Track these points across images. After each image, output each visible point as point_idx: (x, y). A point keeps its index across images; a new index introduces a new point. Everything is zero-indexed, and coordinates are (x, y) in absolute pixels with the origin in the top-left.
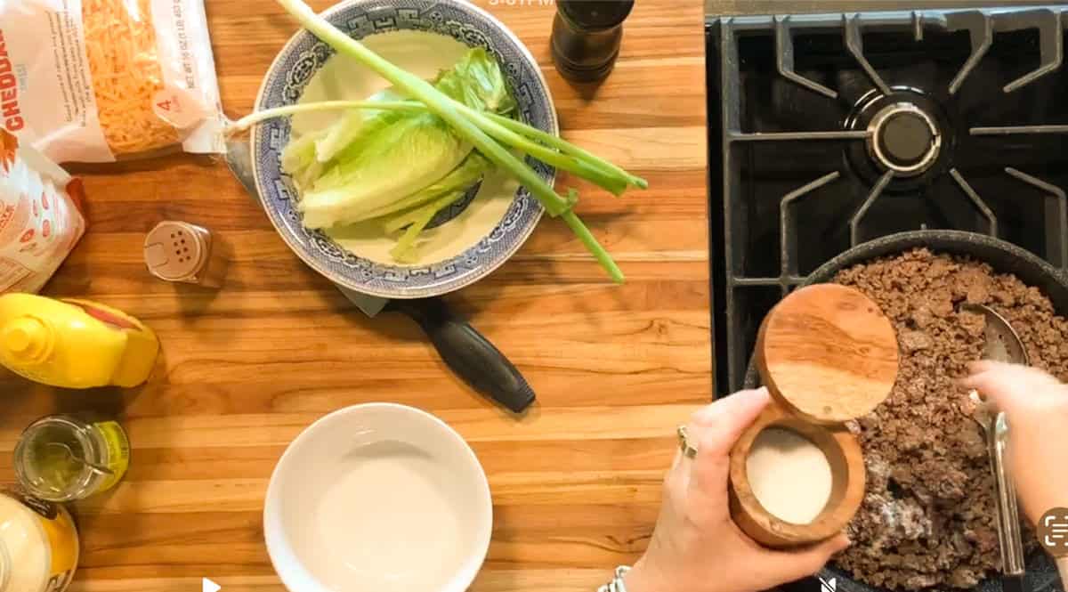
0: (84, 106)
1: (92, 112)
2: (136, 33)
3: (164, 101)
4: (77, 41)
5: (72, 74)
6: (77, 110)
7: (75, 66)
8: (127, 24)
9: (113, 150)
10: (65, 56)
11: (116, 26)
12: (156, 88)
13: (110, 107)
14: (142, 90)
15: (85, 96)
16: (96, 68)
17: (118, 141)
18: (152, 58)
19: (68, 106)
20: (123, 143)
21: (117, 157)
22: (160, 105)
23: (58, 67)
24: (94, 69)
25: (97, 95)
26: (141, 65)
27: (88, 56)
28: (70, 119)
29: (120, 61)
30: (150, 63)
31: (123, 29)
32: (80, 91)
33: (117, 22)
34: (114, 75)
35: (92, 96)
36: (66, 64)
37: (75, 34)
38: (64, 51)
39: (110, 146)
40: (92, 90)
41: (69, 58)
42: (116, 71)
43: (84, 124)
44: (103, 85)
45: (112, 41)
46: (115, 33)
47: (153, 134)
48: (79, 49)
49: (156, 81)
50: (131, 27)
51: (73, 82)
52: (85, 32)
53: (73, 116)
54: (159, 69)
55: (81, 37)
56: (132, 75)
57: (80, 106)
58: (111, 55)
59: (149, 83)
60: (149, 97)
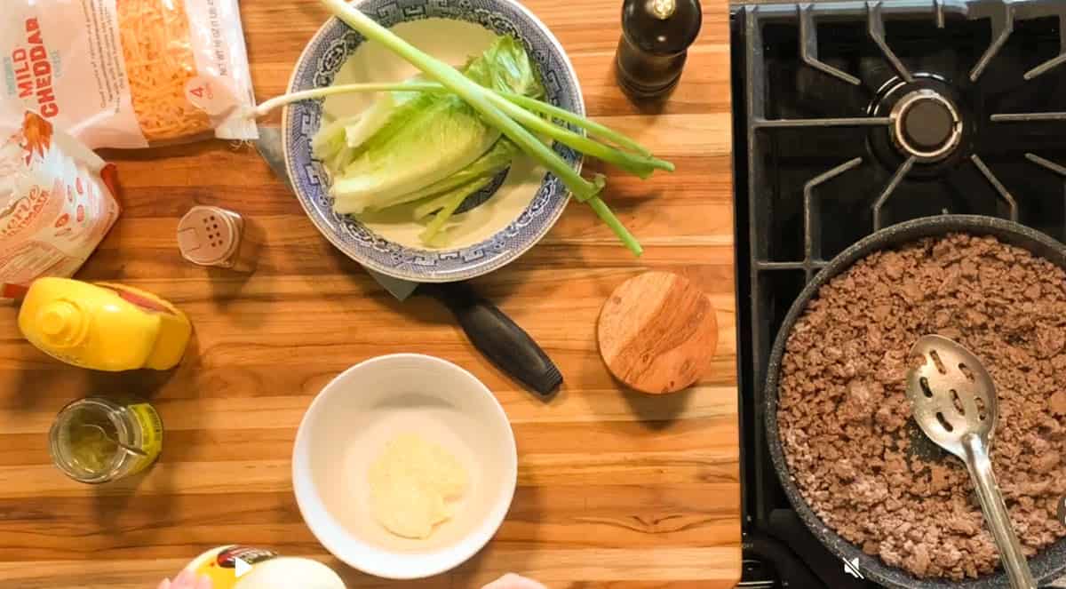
0: (118, 93)
1: (126, 97)
2: (168, 20)
3: (195, 88)
4: (111, 29)
5: (106, 60)
6: (111, 96)
7: (109, 54)
8: (160, 12)
9: (147, 136)
10: (99, 43)
11: (150, 14)
12: (189, 75)
13: (145, 93)
14: (175, 77)
15: (119, 84)
16: (130, 54)
17: (152, 127)
18: (186, 46)
19: (102, 93)
20: (157, 130)
21: (149, 143)
22: (192, 92)
23: (93, 54)
24: (128, 56)
25: (130, 82)
26: (175, 52)
27: (123, 42)
28: (103, 105)
29: (154, 49)
30: (182, 51)
31: (157, 17)
32: (114, 78)
33: (151, 10)
34: (147, 62)
35: (126, 83)
36: (100, 49)
37: (109, 21)
38: (98, 38)
39: (143, 132)
40: (125, 77)
41: (103, 46)
42: (150, 57)
43: (117, 111)
44: (136, 72)
45: (146, 28)
46: (148, 20)
47: (185, 121)
48: (112, 35)
49: (189, 69)
50: (165, 15)
51: (107, 68)
52: (118, 20)
53: (107, 102)
54: (192, 56)
55: (115, 24)
56: (165, 62)
57: (114, 93)
58: (145, 43)
59: (181, 70)
60: (181, 84)
